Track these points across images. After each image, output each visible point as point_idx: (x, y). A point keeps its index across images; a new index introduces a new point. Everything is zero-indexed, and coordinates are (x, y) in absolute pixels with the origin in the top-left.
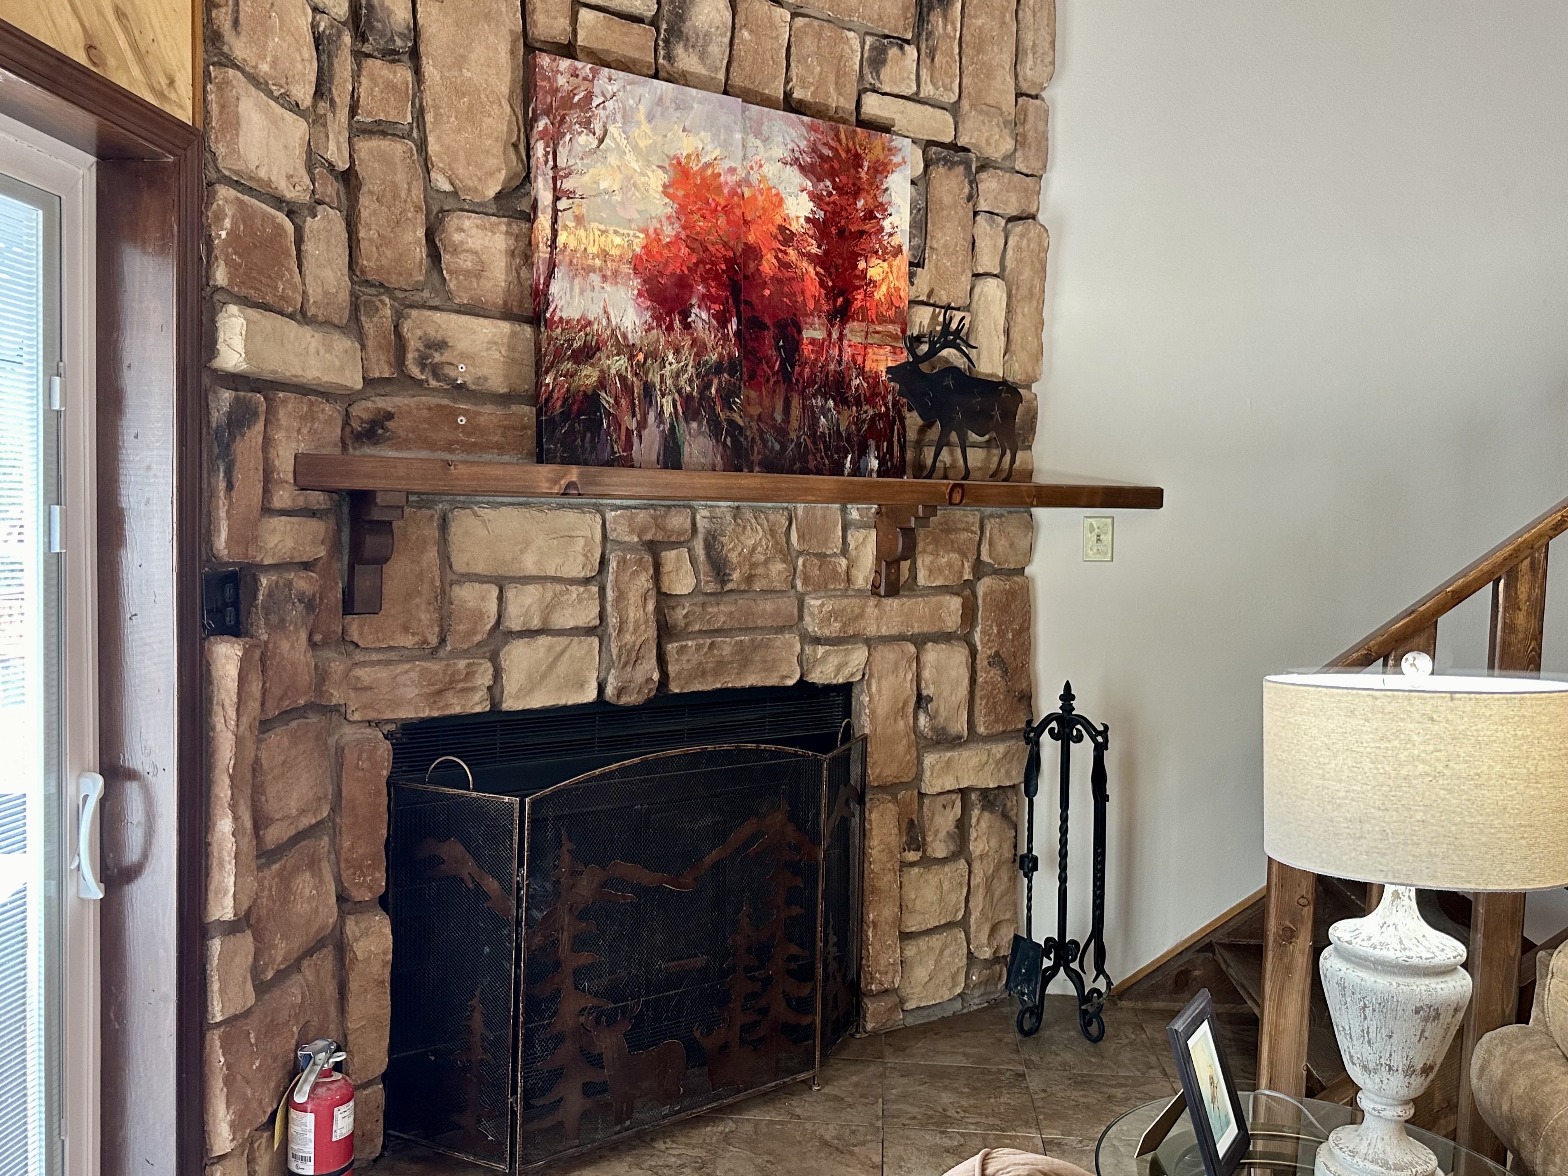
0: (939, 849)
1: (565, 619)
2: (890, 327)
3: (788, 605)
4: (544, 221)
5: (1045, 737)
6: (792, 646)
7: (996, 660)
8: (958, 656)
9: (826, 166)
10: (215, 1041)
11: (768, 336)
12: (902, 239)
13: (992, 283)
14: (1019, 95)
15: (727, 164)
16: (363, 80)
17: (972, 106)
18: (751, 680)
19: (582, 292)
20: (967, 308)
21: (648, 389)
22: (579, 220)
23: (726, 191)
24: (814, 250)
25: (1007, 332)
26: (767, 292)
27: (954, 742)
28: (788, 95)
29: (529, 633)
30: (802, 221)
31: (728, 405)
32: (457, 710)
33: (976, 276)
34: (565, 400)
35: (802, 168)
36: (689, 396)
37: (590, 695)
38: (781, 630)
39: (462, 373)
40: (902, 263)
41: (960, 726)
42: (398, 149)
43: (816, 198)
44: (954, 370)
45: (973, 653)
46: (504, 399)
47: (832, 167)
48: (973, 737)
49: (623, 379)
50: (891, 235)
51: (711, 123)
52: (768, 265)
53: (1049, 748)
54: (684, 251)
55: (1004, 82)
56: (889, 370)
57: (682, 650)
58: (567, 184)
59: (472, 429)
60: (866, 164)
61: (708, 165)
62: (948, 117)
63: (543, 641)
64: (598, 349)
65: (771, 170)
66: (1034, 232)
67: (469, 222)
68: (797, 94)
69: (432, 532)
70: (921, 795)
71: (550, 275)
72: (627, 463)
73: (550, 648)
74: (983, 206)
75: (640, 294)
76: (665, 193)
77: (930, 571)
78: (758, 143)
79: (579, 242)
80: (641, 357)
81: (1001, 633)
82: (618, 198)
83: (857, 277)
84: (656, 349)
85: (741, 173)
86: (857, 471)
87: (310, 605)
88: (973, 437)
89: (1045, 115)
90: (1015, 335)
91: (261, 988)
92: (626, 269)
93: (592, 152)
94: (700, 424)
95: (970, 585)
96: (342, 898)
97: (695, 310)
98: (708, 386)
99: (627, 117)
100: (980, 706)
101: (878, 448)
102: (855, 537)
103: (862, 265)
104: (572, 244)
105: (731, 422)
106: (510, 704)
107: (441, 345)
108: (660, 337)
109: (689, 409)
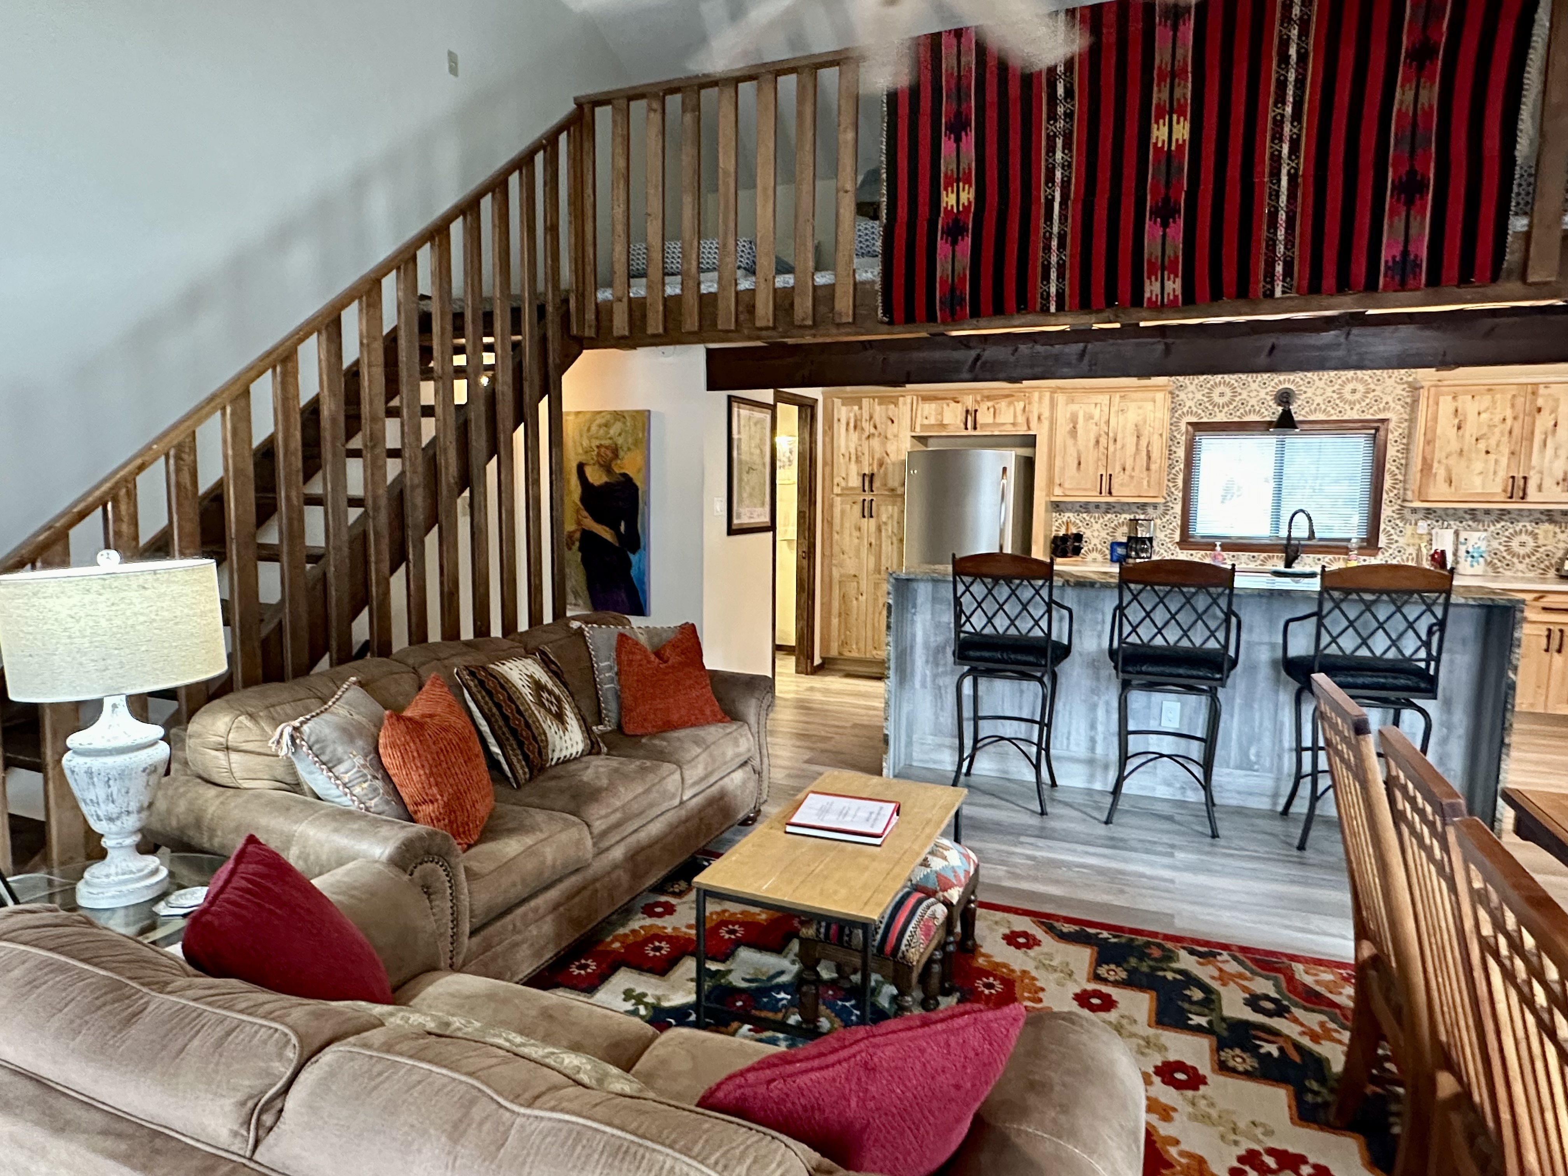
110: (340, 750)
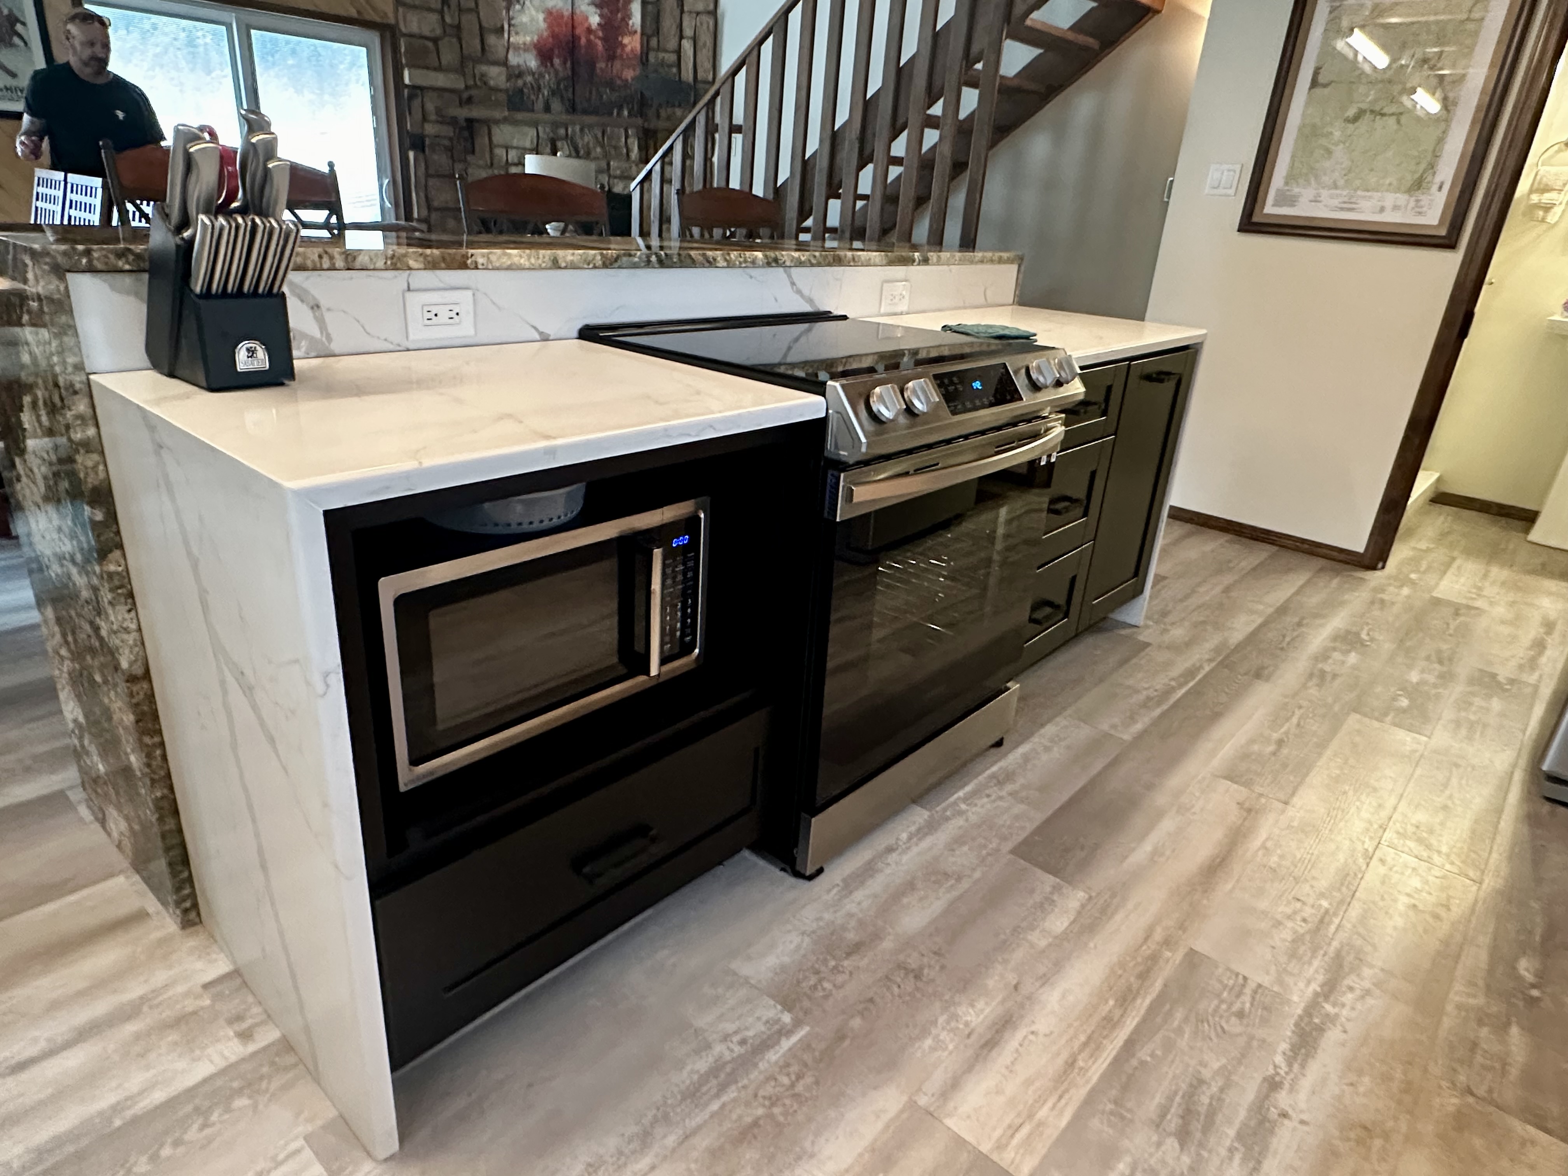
2: (632, 61)
4: (506, 34)
9: (605, 4)
11: (583, 67)
12: (638, 27)
15: (566, 8)
19: (518, 55)
20: (677, 52)
21: (539, 87)
22: (517, 33)
23: (567, 18)
24: (601, 35)
26: (582, 52)
29: (516, 164)
30: (596, 24)
31: (567, 90)
33: (682, 38)
34: (514, 91)
35: (596, 6)
36: (553, 89)
39: (493, 83)
40: (637, 36)
43: (601, 16)
46: (503, 91)
47: (608, 4)
49: (531, 84)
50: (632, 26)
52: (583, 41)
54: (551, 40)
59: (496, 100)
61: (559, 9)
64: (523, 74)
65: (584, 7)
66: (714, 17)
67: (492, 36)
69: (487, 132)
71: (508, 50)
72: (532, 111)
74: (686, 9)
75: (536, 55)
76: (544, 21)
80: (537, 76)
82: (529, 24)
83: (619, 43)
85: (571, 11)
86: (619, 115)
87: (447, 148)
92: (532, 47)
93: (521, 10)
97: (555, 59)
98: (560, 85)
101: (627, 107)
102: (630, 141)
103: (620, 39)
104: (515, 41)
108: (543, 69)
109: (553, 93)
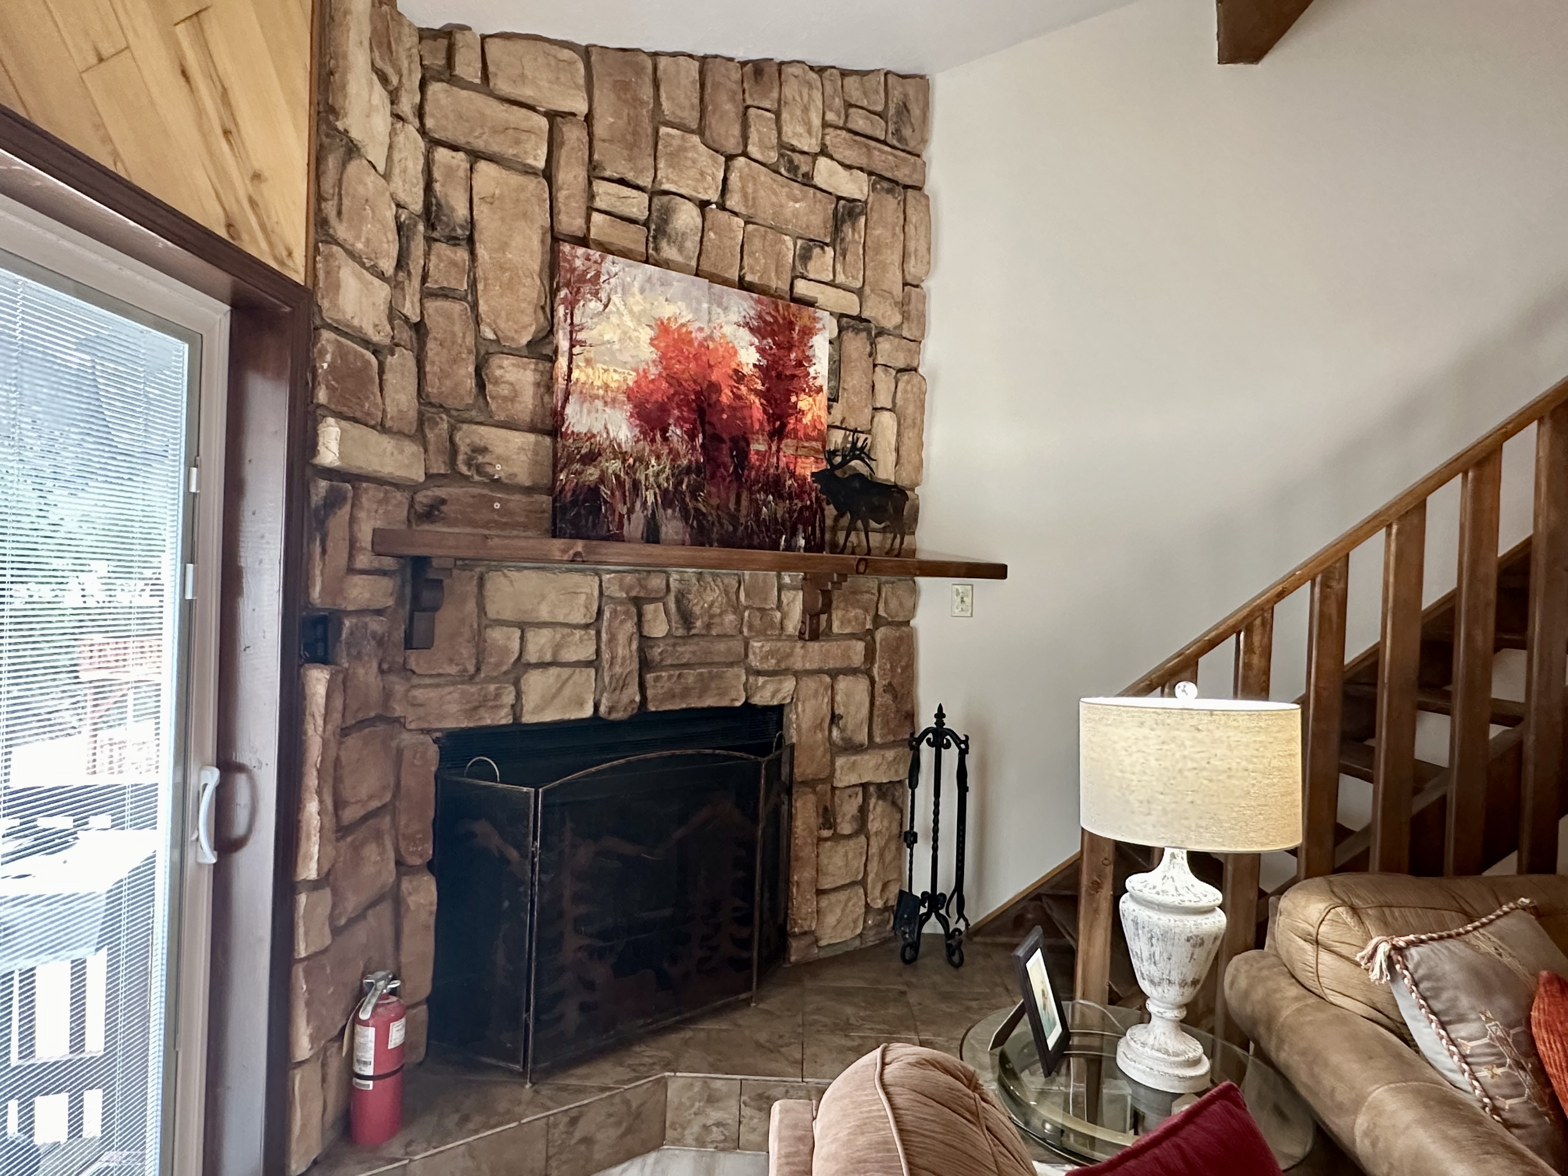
0: (846, 828)
1: (570, 655)
2: (814, 444)
3: (737, 646)
4: (562, 362)
5: (924, 745)
6: (738, 676)
7: (889, 688)
8: (862, 684)
9: (769, 329)
10: (299, 971)
11: (725, 448)
12: (823, 381)
13: (887, 414)
14: (905, 284)
15: (697, 325)
16: (432, 258)
17: (872, 291)
18: (709, 702)
19: (589, 412)
20: (869, 432)
21: (636, 484)
22: (588, 362)
23: (696, 344)
24: (759, 387)
25: (897, 450)
26: (725, 416)
27: (859, 748)
28: (741, 278)
29: (543, 665)
30: (751, 366)
31: (694, 498)
32: (488, 722)
33: (875, 409)
34: (574, 491)
35: (751, 330)
36: (667, 490)
37: (588, 712)
38: (731, 664)
39: (499, 470)
40: (822, 398)
41: (862, 737)
42: (456, 308)
43: (761, 350)
44: (860, 476)
45: (873, 682)
46: (529, 491)
47: (773, 330)
48: (872, 744)
49: (618, 477)
50: (815, 378)
51: (686, 296)
52: (726, 397)
53: (927, 753)
54: (664, 385)
55: (894, 273)
56: (813, 474)
57: (657, 679)
58: (580, 336)
59: (503, 512)
60: (797, 328)
61: (683, 325)
62: (855, 298)
63: (553, 671)
64: (600, 454)
65: (728, 330)
66: (916, 380)
67: (508, 362)
68: (748, 278)
69: (473, 588)
70: (834, 788)
71: (566, 400)
72: (619, 538)
73: (559, 676)
74: (880, 360)
75: (631, 416)
76: (652, 344)
77: (842, 622)
78: (720, 311)
79: (588, 376)
80: (631, 461)
81: (893, 669)
82: (617, 346)
83: (791, 407)
84: (643, 455)
85: (707, 332)
86: (789, 547)
87: (380, 642)
88: (873, 524)
89: (923, 298)
90: (903, 452)
91: (336, 931)
92: (622, 397)
93: (600, 314)
94: (674, 511)
95: (871, 632)
96: (399, 863)
97: (672, 428)
98: (681, 483)
99: (625, 290)
100: (877, 720)
101: (804, 531)
102: (786, 596)
103: (793, 399)
104: (583, 378)
105: (697, 510)
106: (528, 718)
107: (484, 450)
108: (645, 447)
109: (667, 499)
110: (1465, 1002)
